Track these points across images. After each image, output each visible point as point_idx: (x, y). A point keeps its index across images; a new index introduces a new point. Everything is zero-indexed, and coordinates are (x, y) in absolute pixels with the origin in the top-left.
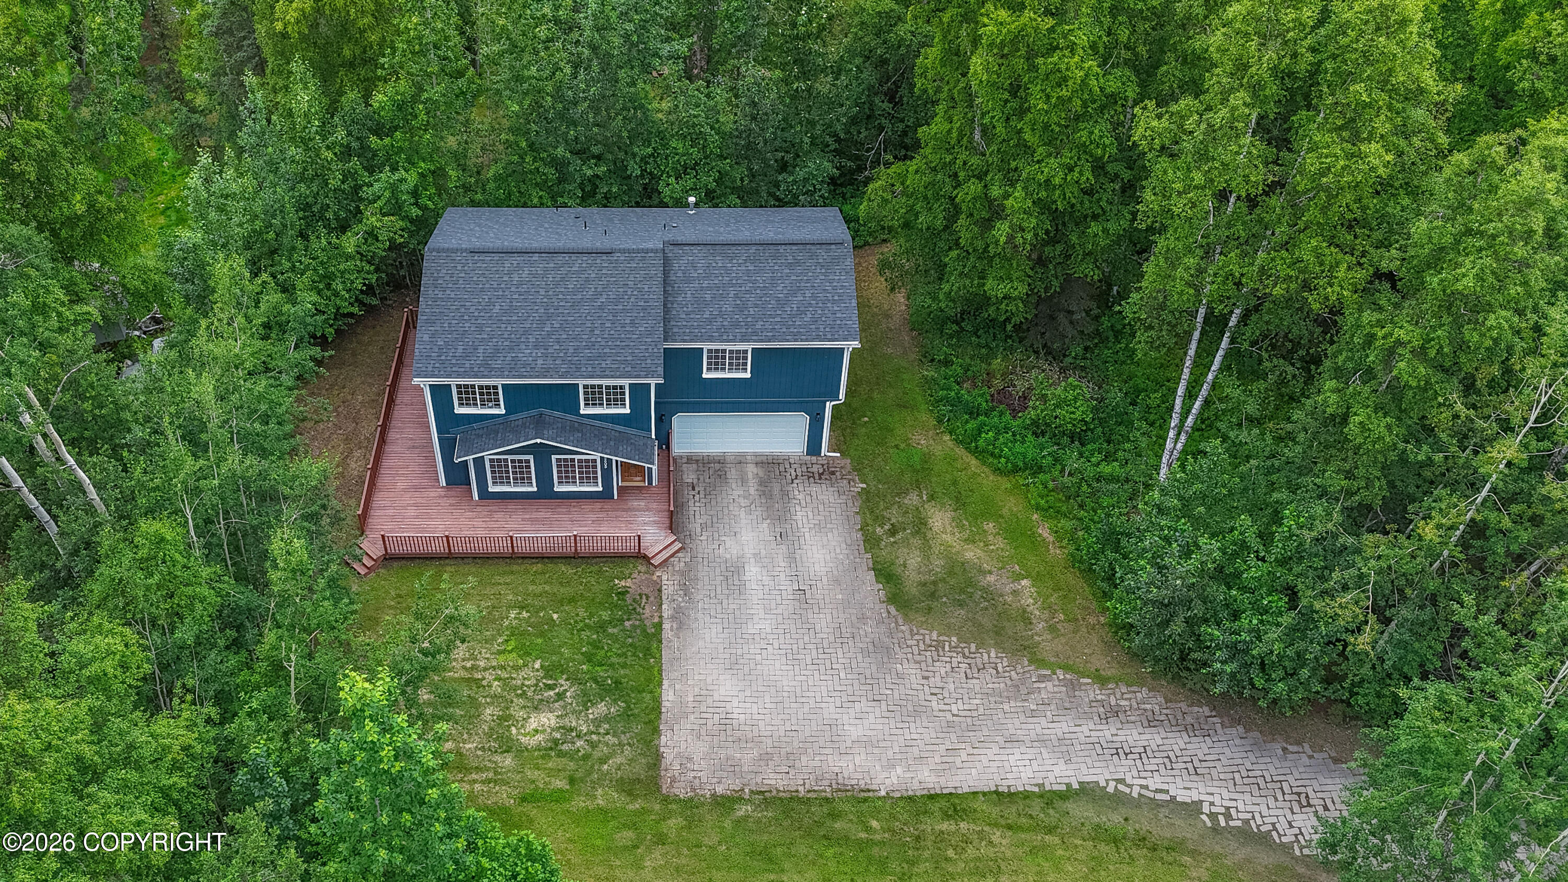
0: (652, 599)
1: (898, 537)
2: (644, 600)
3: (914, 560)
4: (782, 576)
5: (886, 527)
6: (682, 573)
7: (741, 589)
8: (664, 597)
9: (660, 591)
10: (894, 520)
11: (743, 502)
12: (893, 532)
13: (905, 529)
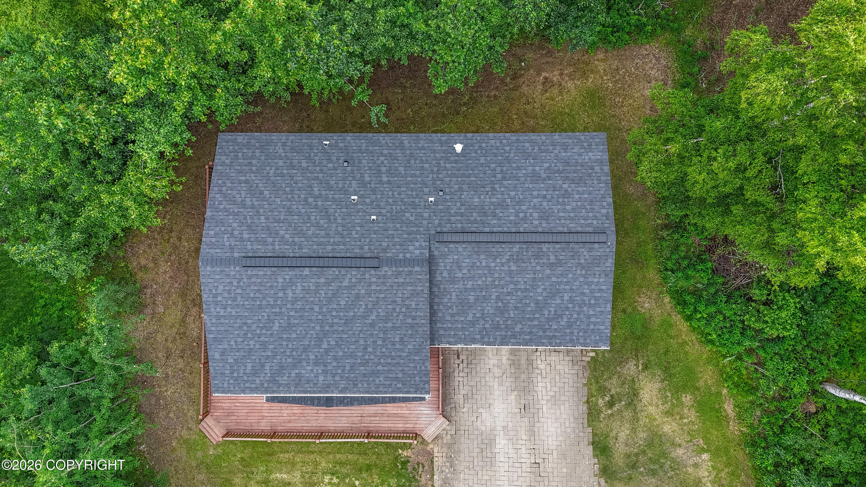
0: (426, 468)
1: (615, 409)
2: (421, 469)
3: (624, 434)
4: (524, 448)
5: (607, 399)
6: (450, 446)
7: (492, 460)
8: (435, 469)
9: (432, 462)
10: (613, 392)
11: (497, 372)
12: (611, 404)
13: (621, 401)
